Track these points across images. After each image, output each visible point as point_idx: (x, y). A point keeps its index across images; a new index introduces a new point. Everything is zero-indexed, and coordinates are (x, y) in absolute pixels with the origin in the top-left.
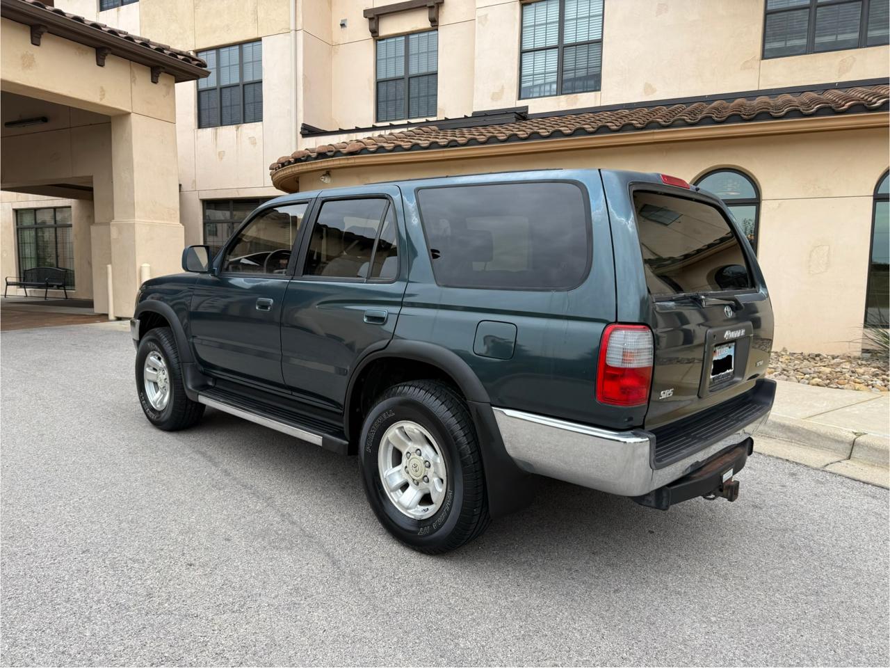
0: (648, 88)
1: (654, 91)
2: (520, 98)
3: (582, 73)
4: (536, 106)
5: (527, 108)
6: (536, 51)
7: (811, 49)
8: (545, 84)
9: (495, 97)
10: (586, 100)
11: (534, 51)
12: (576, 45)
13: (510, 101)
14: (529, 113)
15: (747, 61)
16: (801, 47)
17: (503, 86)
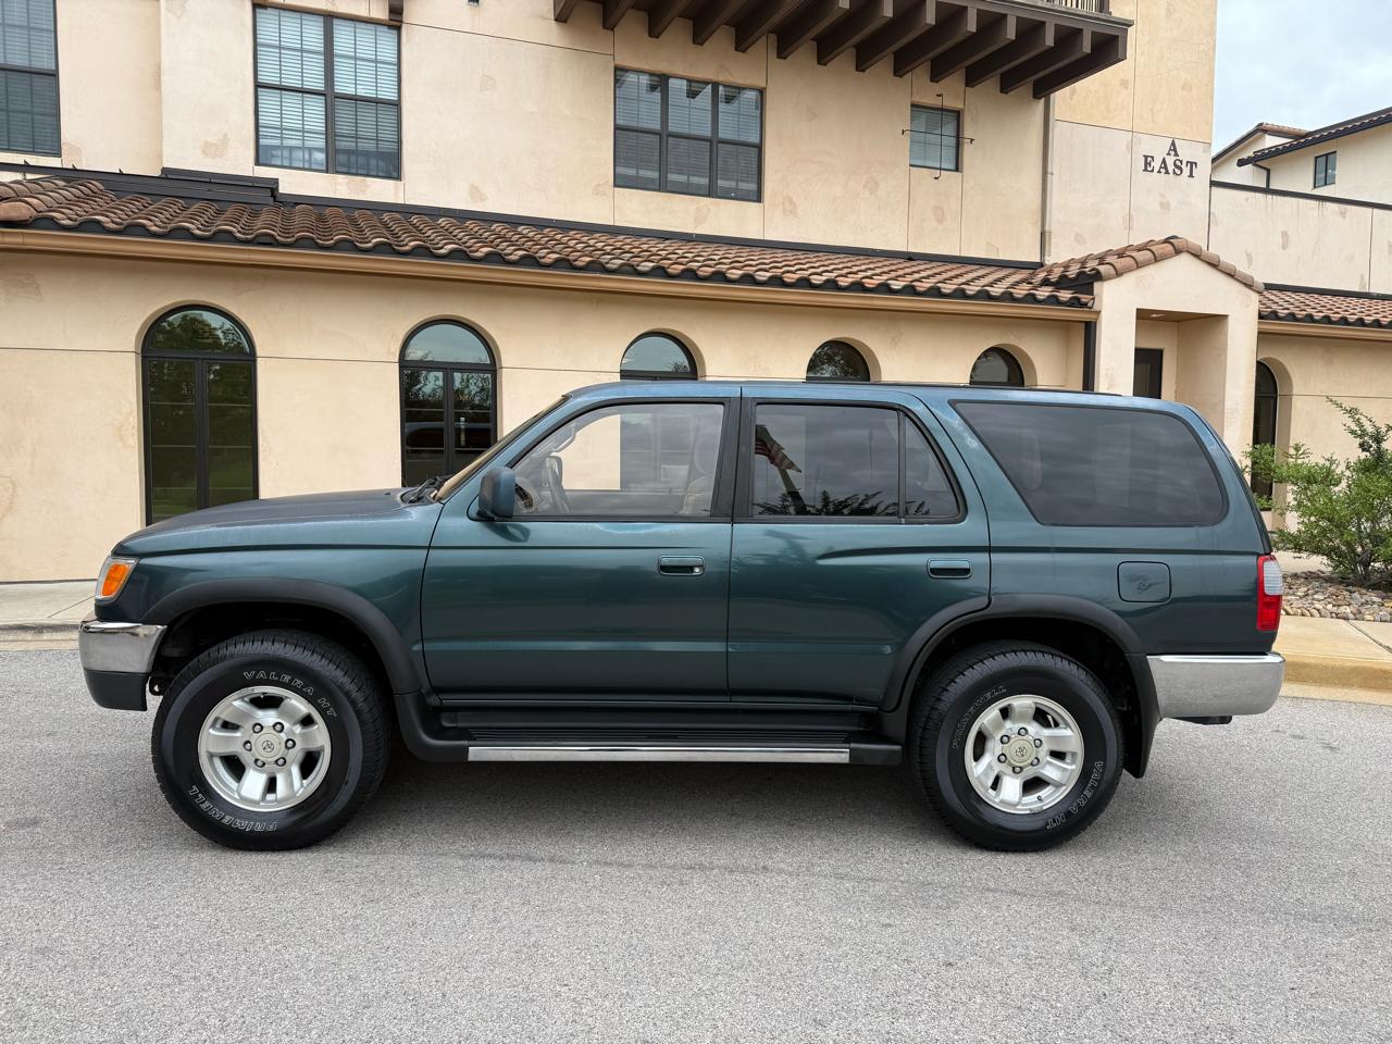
0: (475, 191)
1: (483, 198)
2: (257, 163)
3: (369, 146)
4: (293, 183)
5: (276, 181)
6: (285, 90)
7: (662, 186)
8: (303, 148)
9: (207, 150)
10: (378, 190)
11: (281, 89)
12: (356, 99)
13: (238, 162)
14: (281, 191)
15: (599, 185)
16: (652, 180)
17: (225, 135)
